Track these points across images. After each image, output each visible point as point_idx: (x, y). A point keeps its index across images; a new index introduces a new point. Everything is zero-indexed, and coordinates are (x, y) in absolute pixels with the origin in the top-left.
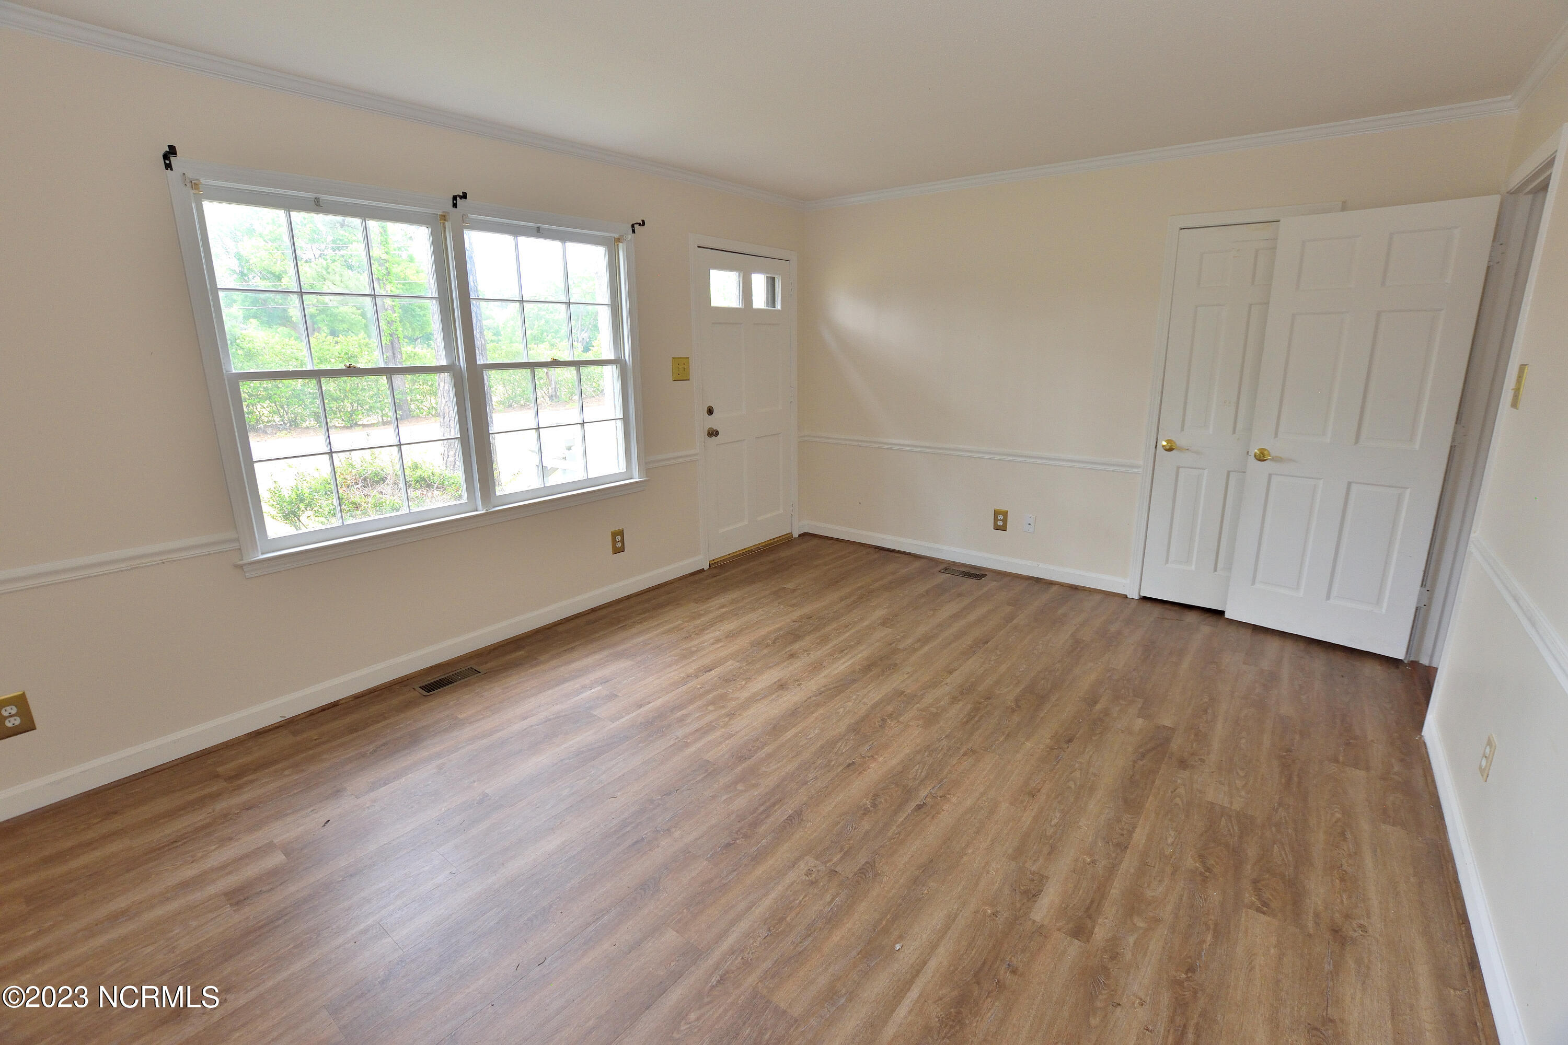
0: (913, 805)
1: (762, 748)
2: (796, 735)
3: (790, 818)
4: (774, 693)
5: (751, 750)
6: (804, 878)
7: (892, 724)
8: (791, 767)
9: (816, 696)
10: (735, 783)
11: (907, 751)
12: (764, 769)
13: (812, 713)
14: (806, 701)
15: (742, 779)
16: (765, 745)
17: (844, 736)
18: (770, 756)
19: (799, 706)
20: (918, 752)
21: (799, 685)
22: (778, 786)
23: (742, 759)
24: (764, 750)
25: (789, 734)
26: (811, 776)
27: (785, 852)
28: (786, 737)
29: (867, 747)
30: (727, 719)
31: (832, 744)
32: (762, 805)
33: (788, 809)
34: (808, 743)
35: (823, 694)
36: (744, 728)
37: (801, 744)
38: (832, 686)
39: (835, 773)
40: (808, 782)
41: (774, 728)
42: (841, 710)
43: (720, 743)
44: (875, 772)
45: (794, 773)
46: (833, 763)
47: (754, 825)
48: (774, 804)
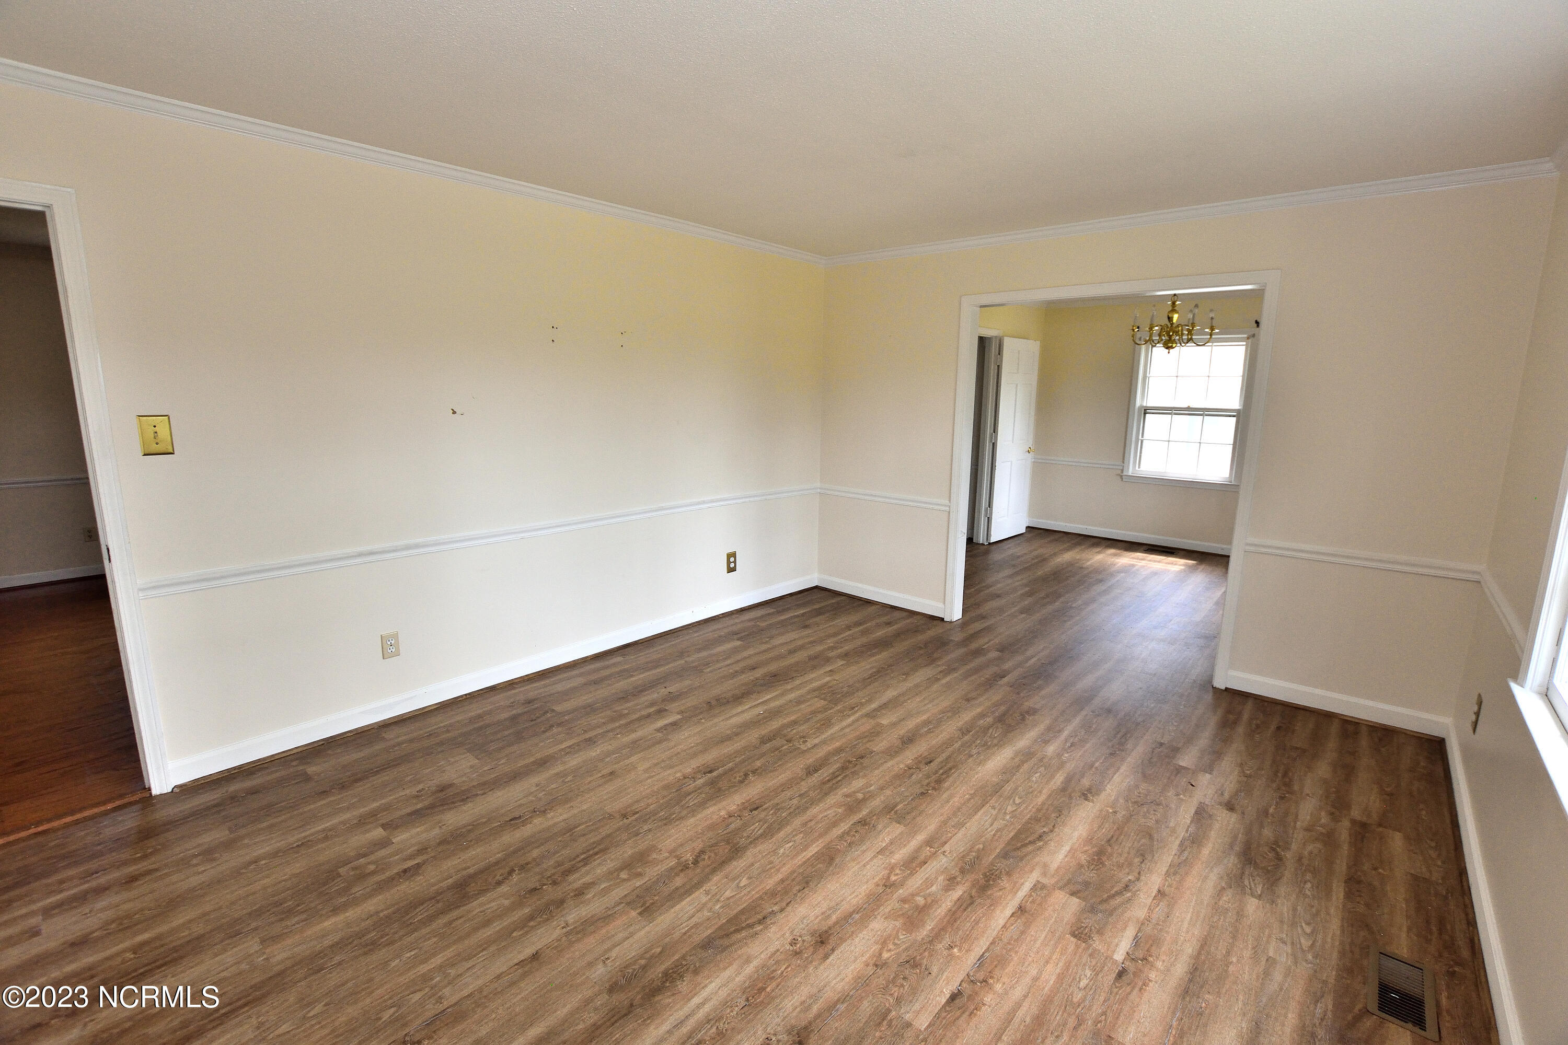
0: (715, 774)
1: (843, 833)
2: (806, 848)
3: (816, 771)
4: (836, 923)
5: (856, 832)
6: (808, 740)
7: (688, 855)
8: (814, 810)
9: (773, 913)
10: (864, 800)
11: (692, 820)
12: (840, 810)
13: (782, 881)
14: (788, 904)
15: (861, 803)
16: (841, 837)
17: (751, 843)
18: (835, 824)
19: (799, 895)
20: (682, 818)
21: (793, 942)
22: (826, 794)
23: (863, 822)
24: (842, 831)
25: (814, 849)
26: (795, 801)
27: (821, 753)
28: (818, 846)
29: (733, 826)
30: (893, 878)
31: (768, 834)
32: (839, 781)
33: (816, 778)
34: (793, 837)
35: (760, 917)
36: (868, 863)
37: (802, 835)
38: (744, 934)
39: (772, 802)
40: (799, 796)
41: (832, 859)
42: (744, 882)
43: (891, 843)
44: (734, 802)
45: (811, 804)
46: (772, 812)
47: (843, 768)
48: (829, 781)
